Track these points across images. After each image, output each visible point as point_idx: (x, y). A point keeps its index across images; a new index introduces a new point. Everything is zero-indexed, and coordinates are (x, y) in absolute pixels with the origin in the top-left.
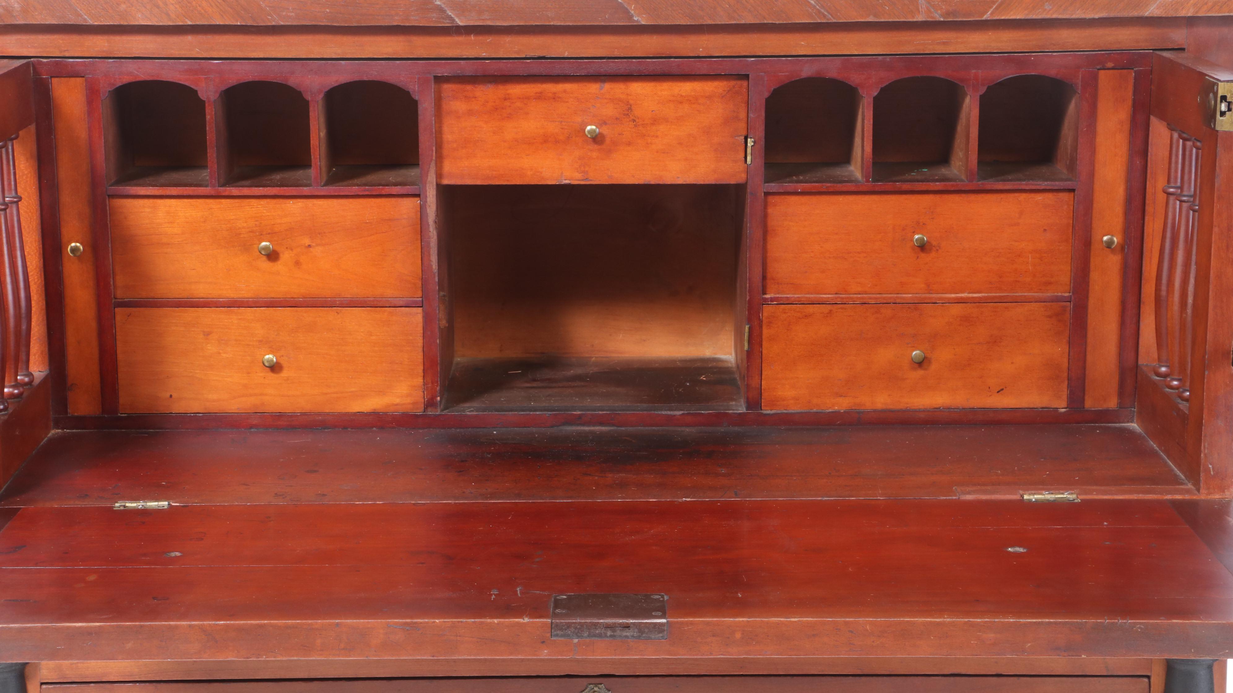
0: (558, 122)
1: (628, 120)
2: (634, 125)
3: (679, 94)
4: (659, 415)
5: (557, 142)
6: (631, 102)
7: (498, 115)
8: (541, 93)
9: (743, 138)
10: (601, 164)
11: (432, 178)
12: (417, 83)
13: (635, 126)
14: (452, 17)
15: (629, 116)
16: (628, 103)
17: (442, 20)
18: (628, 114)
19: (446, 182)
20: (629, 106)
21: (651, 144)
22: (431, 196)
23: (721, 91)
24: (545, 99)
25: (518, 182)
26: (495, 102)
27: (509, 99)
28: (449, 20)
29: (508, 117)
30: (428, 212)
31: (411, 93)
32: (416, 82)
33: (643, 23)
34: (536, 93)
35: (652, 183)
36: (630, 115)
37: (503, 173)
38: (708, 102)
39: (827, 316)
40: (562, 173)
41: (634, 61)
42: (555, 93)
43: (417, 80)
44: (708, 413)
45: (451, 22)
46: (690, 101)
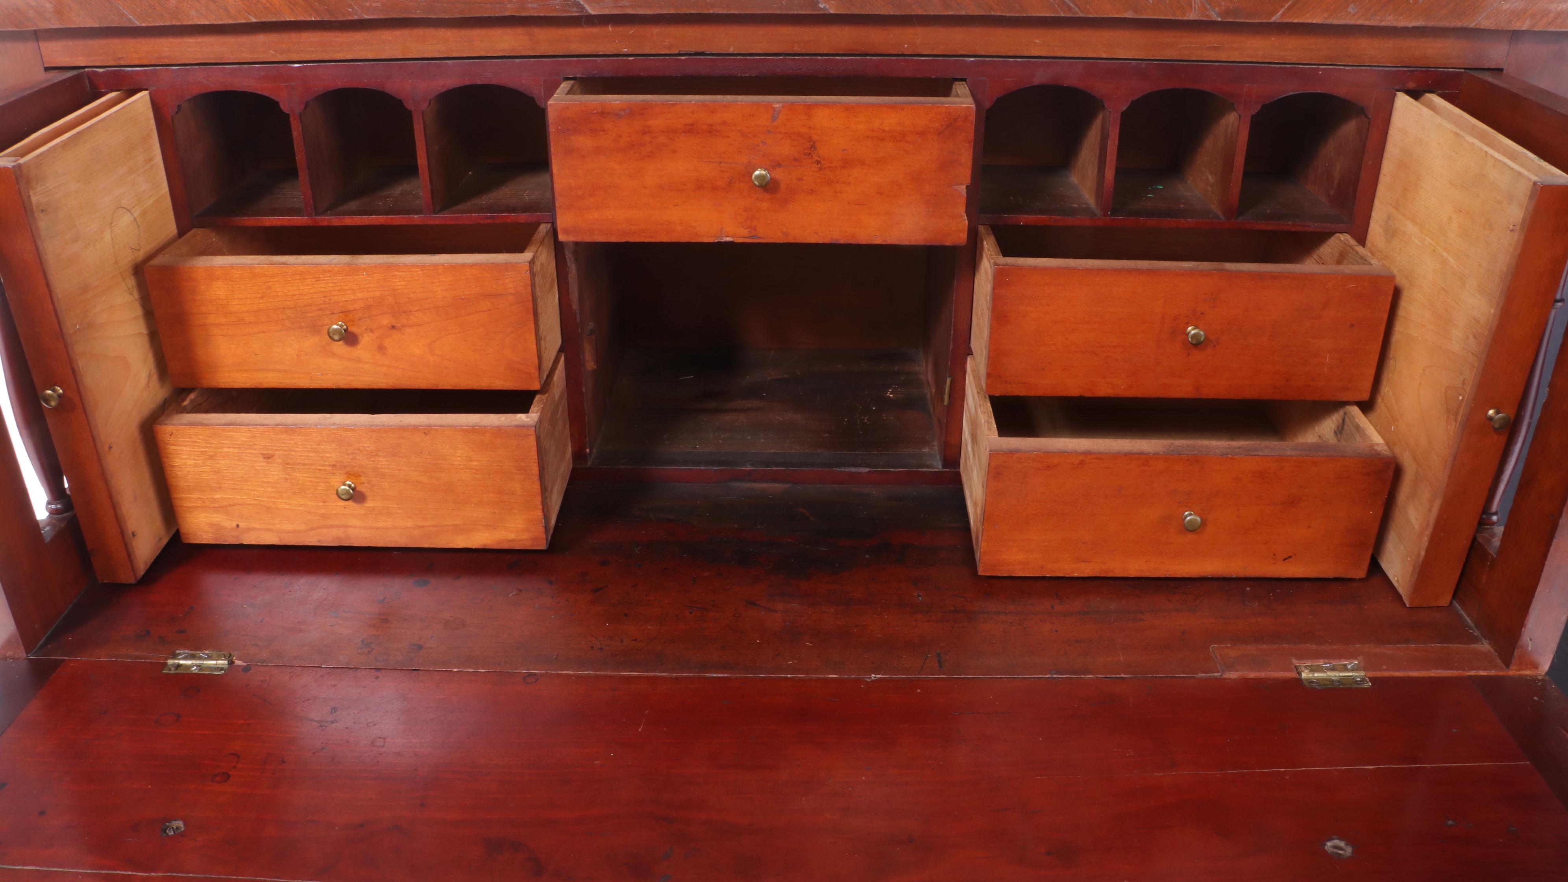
0: (716, 162)
1: (810, 161)
3: (880, 129)
4: (842, 472)
5: (715, 188)
6: (815, 138)
7: (635, 153)
8: (692, 125)
9: (965, 187)
10: (773, 218)
12: (542, 87)
13: (820, 169)
14: (580, 4)
16: (810, 139)
17: (568, 8)
18: (810, 154)
20: (812, 143)
21: (841, 192)
23: (937, 125)
24: (698, 133)
25: (665, 239)
26: (630, 137)
27: (649, 132)
28: (578, 8)
29: (649, 156)
31: (536, 99)
32: (541, 85)
33: (832, 12)
34: (686, 125)
35: (841, 242)
36: (813, 155)
37: (644, 228)
38: (919, 140)
39: (1077, 468)
40: (722, 229)
41: (820, 59)
42: (711, 125)
43: (542, 84)
44: (899, 471)
45: (580, 10)
46: (895, 138)
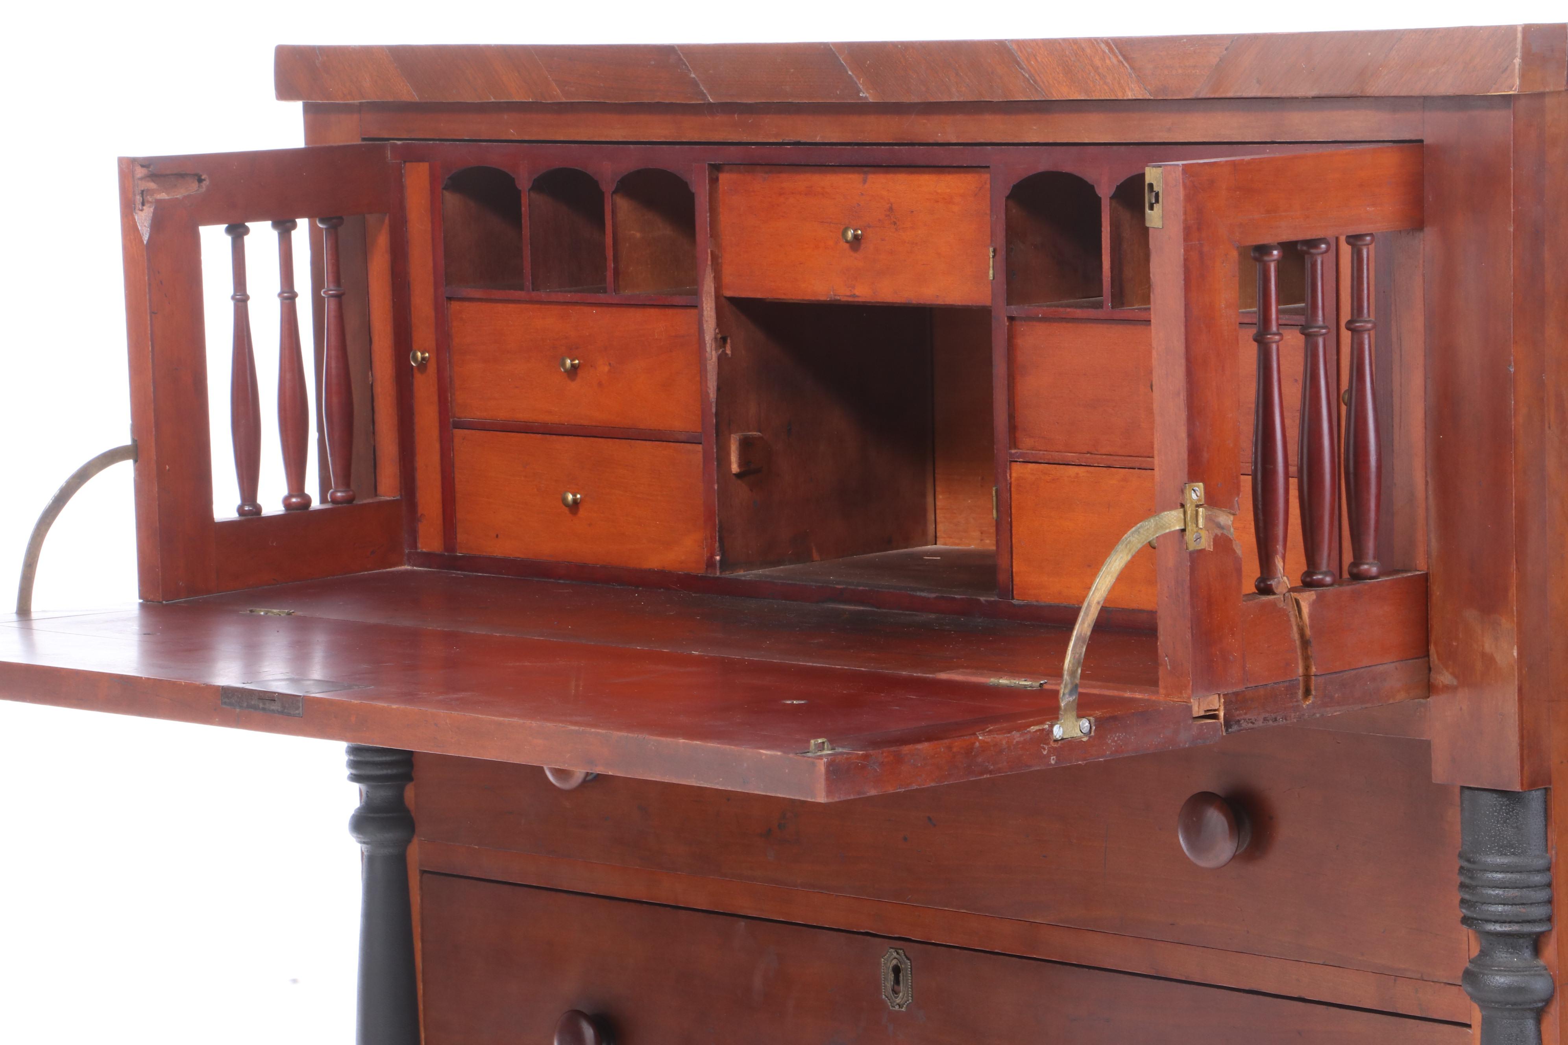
2: (895, 228)
5: (826, 248)
6: (892, 200)
8: (811, 187)
11: (708, 286)
13: (896, 230)
14: (704, 93)
15: (890, 217)
16: (889, 201)
18: (889, 215)
19: (729, 293)
20: (890, 205)
21: (911, 252)
22: (709, 309)
23: (973, 187)
24: (815, 194)
27: (783, 194)
30: (705, 329)
31: (689, 184)
33: (871, 100)
34: (807, 187)
35: (914, 302)
36: (892, 216)
40: (832, 287)
42: (823, 188)
45: (704, 99)
46: (945, 200)
